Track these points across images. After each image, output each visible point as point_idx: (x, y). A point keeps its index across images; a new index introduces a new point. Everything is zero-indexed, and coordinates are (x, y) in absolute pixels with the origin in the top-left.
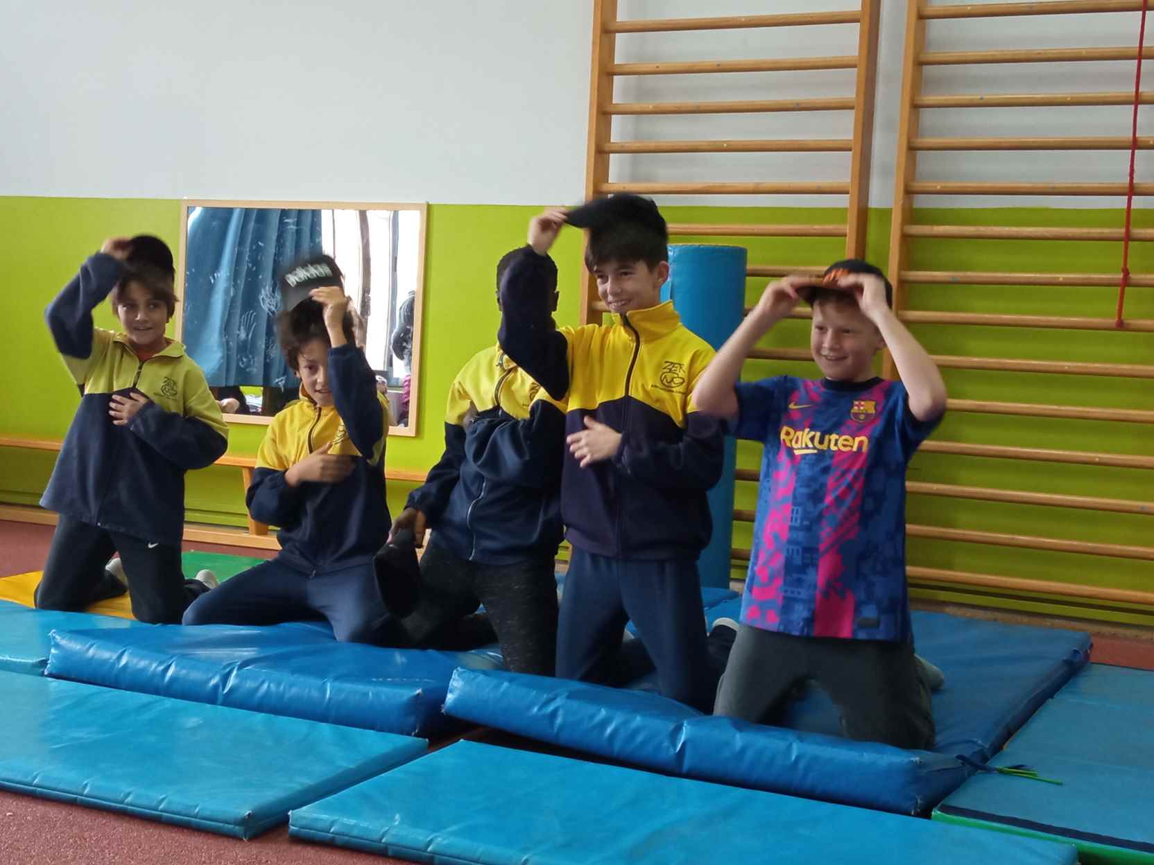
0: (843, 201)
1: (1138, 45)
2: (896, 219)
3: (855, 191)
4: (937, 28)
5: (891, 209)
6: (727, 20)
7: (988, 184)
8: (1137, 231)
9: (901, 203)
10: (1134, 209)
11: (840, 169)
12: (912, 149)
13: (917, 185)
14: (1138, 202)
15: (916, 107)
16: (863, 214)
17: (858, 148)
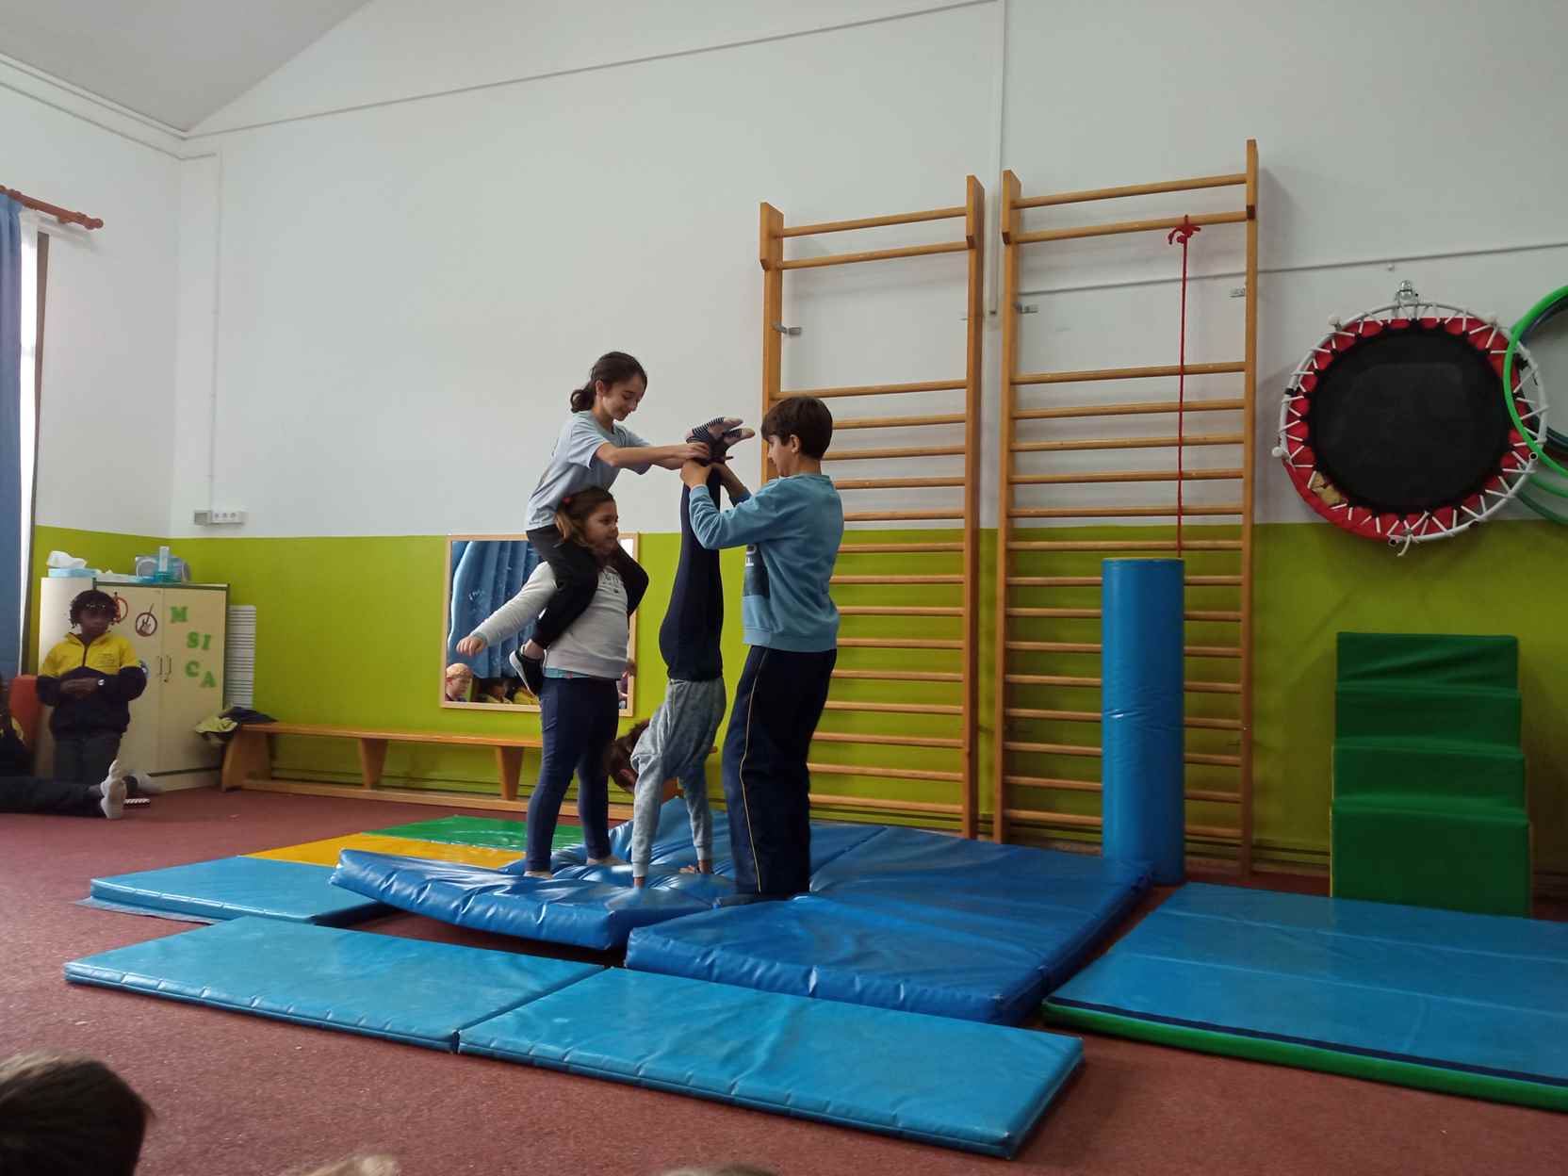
0: (959, 524)
1: (1179, 401)
2: (1001, 537)
3: (968, 516)
4: (1025, 391)
5: (997, 530)
6: (866, 388)
7: (1069, 509)
8: (1186, 543)
9: (1004, 525)
10: (1185, 526)
11: (956, 500)
12: (1011, 483)
13: (1016, 511)
14: (1186, 520)
15: (1012, 452)
16: (976, 533)
17: (969, 484)
